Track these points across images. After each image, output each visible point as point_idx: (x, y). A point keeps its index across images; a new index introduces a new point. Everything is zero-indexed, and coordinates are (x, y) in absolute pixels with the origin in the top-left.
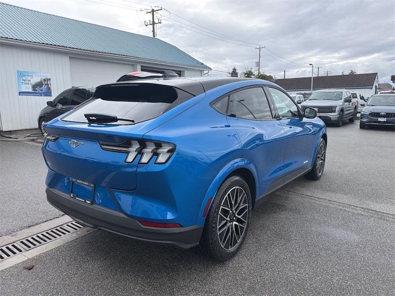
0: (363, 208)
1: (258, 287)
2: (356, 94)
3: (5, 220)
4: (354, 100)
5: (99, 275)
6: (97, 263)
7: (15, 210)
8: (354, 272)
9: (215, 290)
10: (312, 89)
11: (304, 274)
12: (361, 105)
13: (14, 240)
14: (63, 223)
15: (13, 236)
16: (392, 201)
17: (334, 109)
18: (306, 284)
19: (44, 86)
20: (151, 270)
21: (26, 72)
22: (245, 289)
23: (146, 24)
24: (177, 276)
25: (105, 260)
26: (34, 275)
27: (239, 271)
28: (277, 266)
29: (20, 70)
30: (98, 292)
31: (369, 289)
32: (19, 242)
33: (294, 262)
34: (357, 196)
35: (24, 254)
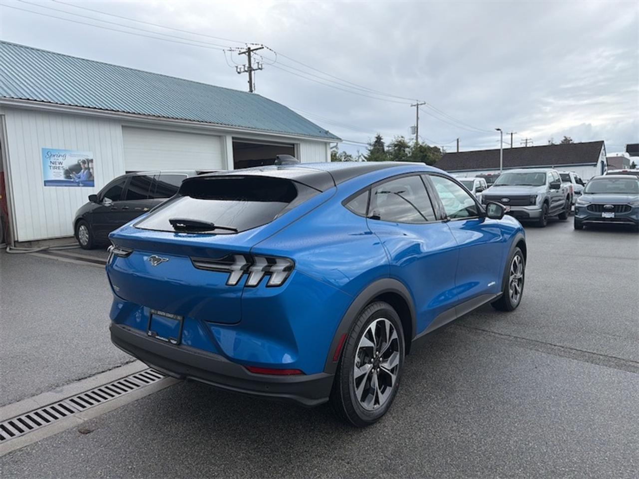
0: (563, 347)
1: (405, 451)
2: (568, 175)
3: (43, 372)
4: (565, 185)
5: (186, 441)
6: (182, 425)
7: (56, 358)
8: (540, 431)
9: (346, 455)
10: (501, 168)
11: (470, 435)
12: (576, 193)
13: (62, 397)
14: (128, 374)
15: (58, 392)
16: (608, 336)
17: (534, 200)
18: (472, 446)
19: (82, 171)
20: (257, 432)
21: (56, 150)
22: (388, 454)
23: (239, 70)
24: (294, 439)
25: (193, 421)
26: (96, 442)
27: (380, 431)
28: (433, 425)
29: (47, 147)
30: (188, 461)
31: (557, 452)
32: (68, 400)
33: (457, 420)
34: (558, 330)
35: (77, 415)
